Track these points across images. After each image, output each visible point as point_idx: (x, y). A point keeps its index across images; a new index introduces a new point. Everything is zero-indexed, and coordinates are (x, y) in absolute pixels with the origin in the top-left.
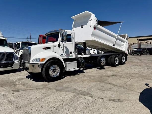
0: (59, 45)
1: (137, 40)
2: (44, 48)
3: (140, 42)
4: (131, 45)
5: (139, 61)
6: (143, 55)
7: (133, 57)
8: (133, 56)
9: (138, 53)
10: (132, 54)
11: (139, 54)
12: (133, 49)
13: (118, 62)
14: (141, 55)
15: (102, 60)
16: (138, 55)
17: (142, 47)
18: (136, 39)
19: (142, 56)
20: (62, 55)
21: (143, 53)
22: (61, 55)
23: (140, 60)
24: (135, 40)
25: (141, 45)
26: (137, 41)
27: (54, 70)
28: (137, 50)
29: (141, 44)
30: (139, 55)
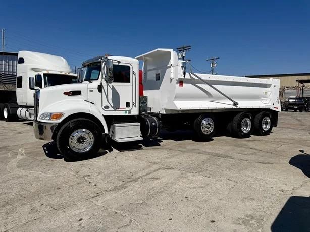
0: (100, 88)
1: (297, 81)
2: (66, 93)
3: (302, 85)
4: (283, 90)
5: (297, 122)
6: (306, 111)
7: (286, 115)
8: (286, 113)
9: (297, 107)
10: (284, 109)
11: (297, 109)
12: (287, 100)
13: (249, 129)
14: (301, 111)
15: (204, 122)
16: (295, 110)
17: (305, 96)
18: (294, 78)
19: (304, 113)
20: (107, 107)
21: (305, 108)
22: (105, 107)
23: (299, 120)
24: (292, 81)
25: (304, 92)
26: (295, 84)
27: (81, 140)
28: (295, 102)
29: (303, 89)
30: (298, 111)
